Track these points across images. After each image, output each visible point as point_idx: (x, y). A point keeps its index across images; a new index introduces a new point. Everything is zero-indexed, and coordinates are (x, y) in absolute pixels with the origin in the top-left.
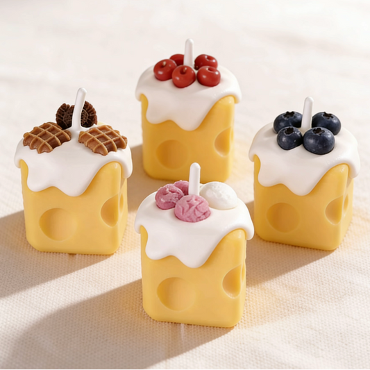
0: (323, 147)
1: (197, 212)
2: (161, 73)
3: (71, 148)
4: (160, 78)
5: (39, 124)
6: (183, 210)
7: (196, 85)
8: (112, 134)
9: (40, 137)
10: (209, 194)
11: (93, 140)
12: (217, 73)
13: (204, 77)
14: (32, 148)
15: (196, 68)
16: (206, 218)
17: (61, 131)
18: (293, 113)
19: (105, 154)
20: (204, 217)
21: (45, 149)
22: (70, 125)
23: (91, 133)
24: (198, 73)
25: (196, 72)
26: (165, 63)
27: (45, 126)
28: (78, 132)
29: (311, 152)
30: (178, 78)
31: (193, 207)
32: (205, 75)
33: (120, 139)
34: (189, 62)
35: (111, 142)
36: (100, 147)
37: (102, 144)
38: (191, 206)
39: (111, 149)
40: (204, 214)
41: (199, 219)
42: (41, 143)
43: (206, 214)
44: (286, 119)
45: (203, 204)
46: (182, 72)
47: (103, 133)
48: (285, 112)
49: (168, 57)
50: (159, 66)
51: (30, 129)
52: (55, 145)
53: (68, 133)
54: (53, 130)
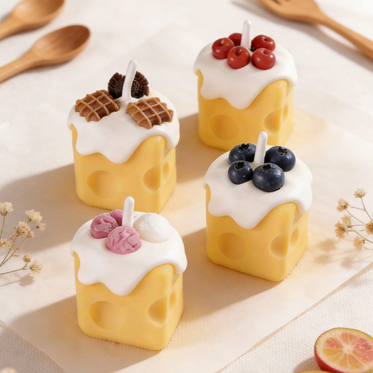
0: (272, 184)
1: (126, 245)
2: (218, 51)
3: (118, 118)
4: (217, 56)
5: (92, 91)
6: (114, 241)
7: (249, 67)
8: (159, 108)
9: (90, 105)
10: (142, 226)
11: (139, 113)
12: (272, 56)
13: (258, 59)
14: (82, 115)
15: (252, 50)
16: (136, 250)
17: (111, 100)
18: (248, 145)
19: (148, 128)
20: (133, 249)
21: (92, 118)
22: (120, 95)
23: (138, 105)
24: (253, 55)
25: (251, 53)
26: (223, 42)
27: (97, 94)
28: (127, 103)
29: (259, 188)
30: (232, 59)
31: (123, 239)
32: (260, 58)
33: (165, 113)
34: (246, 43)
35: (156, 116)
36: (145, 121)
37: (147, 117)
38: (121, 238)
39: (156, 122)
40: (134, 246)
41: (128, 251)
42: (90, 111)
43: (135, 247)
44: (240, 151)
45: (134, 236)
46: (237, 53)
47: (150, 106)
48: (240, 144)
49: (227, 36)
50: (218, 44)
51: (82, 96)
52: (103, 114)
53: (118, 103)
54: (103, 100)
